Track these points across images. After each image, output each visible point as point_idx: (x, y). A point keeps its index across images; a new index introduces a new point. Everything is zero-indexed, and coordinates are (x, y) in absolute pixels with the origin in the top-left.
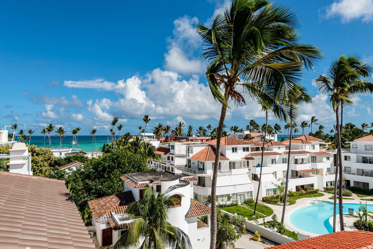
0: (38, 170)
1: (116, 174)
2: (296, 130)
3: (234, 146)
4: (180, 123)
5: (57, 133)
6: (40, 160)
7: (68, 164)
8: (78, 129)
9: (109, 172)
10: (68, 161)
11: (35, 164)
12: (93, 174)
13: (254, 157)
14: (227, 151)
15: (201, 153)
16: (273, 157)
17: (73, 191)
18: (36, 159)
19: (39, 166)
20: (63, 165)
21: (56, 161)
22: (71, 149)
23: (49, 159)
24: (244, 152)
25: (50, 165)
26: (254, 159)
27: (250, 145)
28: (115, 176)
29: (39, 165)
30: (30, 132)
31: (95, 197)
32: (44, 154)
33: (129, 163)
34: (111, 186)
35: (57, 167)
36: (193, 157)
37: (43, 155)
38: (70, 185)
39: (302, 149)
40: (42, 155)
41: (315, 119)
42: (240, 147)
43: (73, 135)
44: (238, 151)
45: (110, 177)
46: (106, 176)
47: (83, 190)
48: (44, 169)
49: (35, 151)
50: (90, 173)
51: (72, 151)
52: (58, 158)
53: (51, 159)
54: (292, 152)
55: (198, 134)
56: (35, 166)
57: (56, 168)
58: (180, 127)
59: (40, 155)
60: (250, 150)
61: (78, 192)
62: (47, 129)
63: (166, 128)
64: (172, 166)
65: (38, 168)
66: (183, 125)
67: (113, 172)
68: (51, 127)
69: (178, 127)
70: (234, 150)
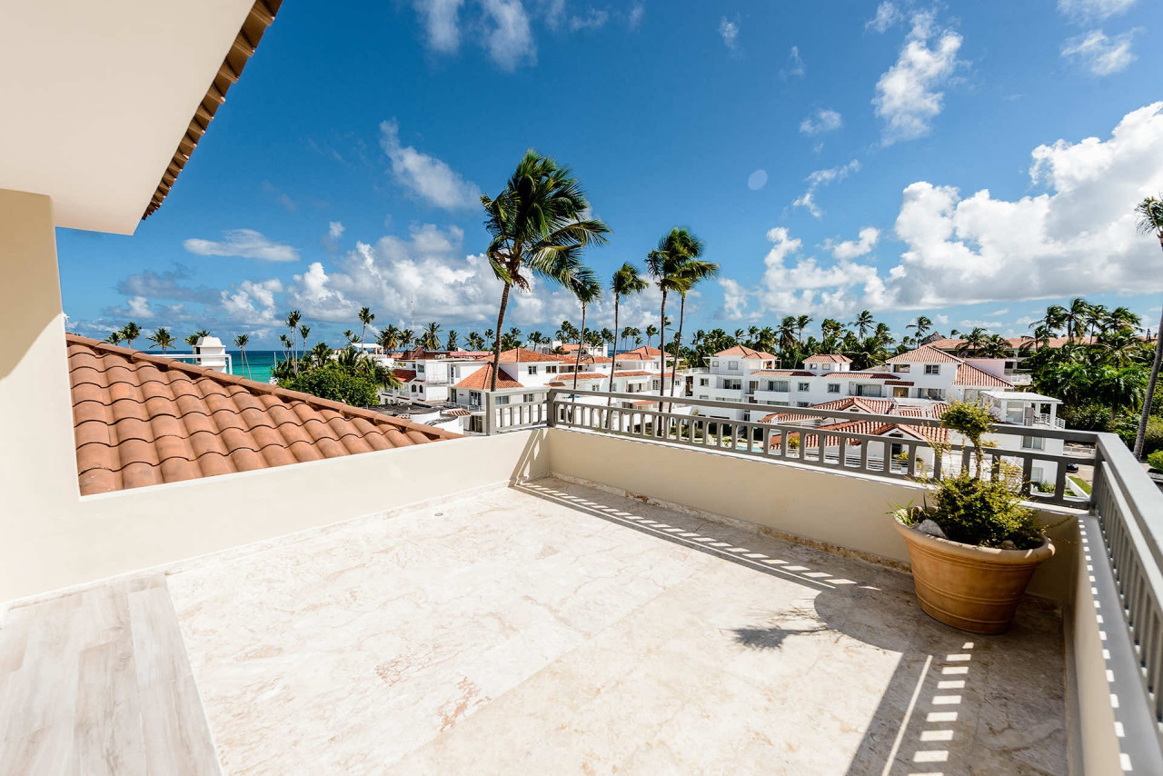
3: (533, 364)
4: (433, 325)
13: (564, 382)
14: (519, 373)
15: (475, 376)
24: (548, 374)
26: (564, 385)
27: (559, 363)
36: (460, 384)
39: (639, 368)
42: (541, 365)
44: (538, 372)
54: (624, 373)
55: (469, 347)
58: (432, 333)
60: (558, 370)
62: (126, 332)
63: (405, 334)
66: (438, 329)
68: (132, 327)
69: (429, 332)
70: (532, 370)
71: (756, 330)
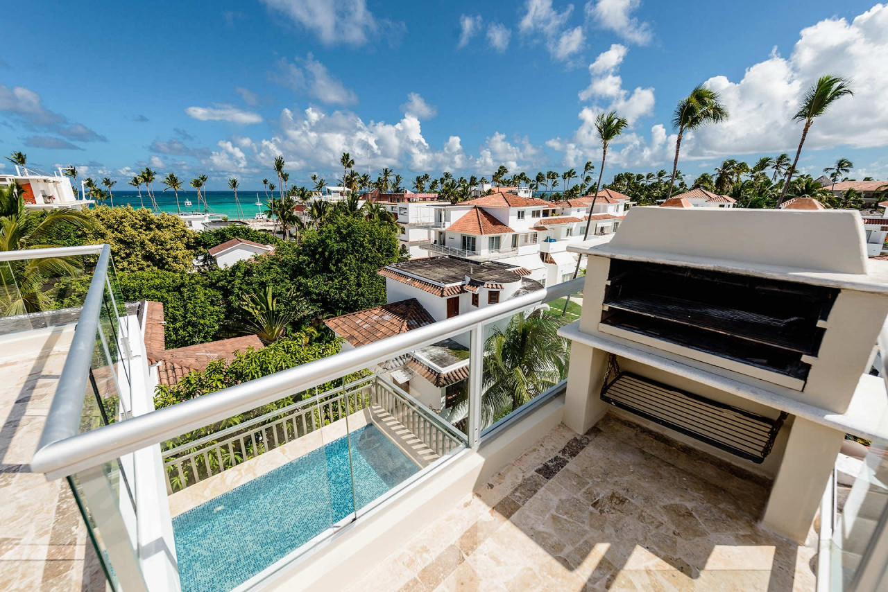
0: (168, 257)
1: (350, 264)
2: (555, 182)
3: (521, 209)
4: (386, 170)
5: (166, 186)
6: (168, 237)
7: (221, 243)
8: (204, 179)
9: (338, 261)
10: (221, 238)
11: (160, 245)
12: (308, 265)
13: (547, 226)
14: (510, 218)
15: (465, 220)
16: (569, 225)
17: (277, 300)
18: (160, 236)
19: (169, 250)
20: (213, 246)
21: (197, 238)
22: (208, 215)
23: (184, 236)
24: (534, 218)
25: (188, 247)
26: (546, 229)
27: (541, 207)
28: (350, 267)
29: (168, 247)
30: (107, 182)
31: (318, 307)
32: (173, 226)
33: (373, 242)
34: (345, 286)
35: (202, 250)
36: (452, 228)
37: (171, 228)
38: (271, 289)
39: (605, 212)
40: (167, 227)
41: (591, 165)
42: (529, 210)
43: (196, 189)
44: (526, 217)
45: (339, 269)
46: (333, 268)
47: (301, 297)
48: (180, 254)
49: (152, 220)
50: (301, 263)
51: (209, 218)
52: (199, 233)
53: (188, 235)
54: (594, 217)
55: (416, 190)
56: (162, 249)
57: (200, 252)
58: (386, 177)
59: (164, 227)
60: (541, 214)
61: (291, 301)
62: (143, 177)
63: (362, 178)
64: (403, 243)
65: (168, 254)
66: (391, 174)
67: (344, 260)
68: (149, 173)
69: (382, 177)
70: (521, 215)
71: (665, 173)
